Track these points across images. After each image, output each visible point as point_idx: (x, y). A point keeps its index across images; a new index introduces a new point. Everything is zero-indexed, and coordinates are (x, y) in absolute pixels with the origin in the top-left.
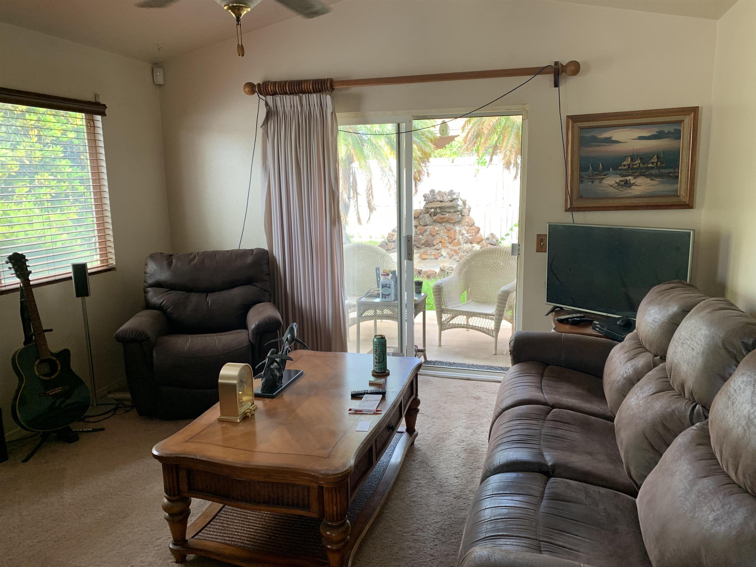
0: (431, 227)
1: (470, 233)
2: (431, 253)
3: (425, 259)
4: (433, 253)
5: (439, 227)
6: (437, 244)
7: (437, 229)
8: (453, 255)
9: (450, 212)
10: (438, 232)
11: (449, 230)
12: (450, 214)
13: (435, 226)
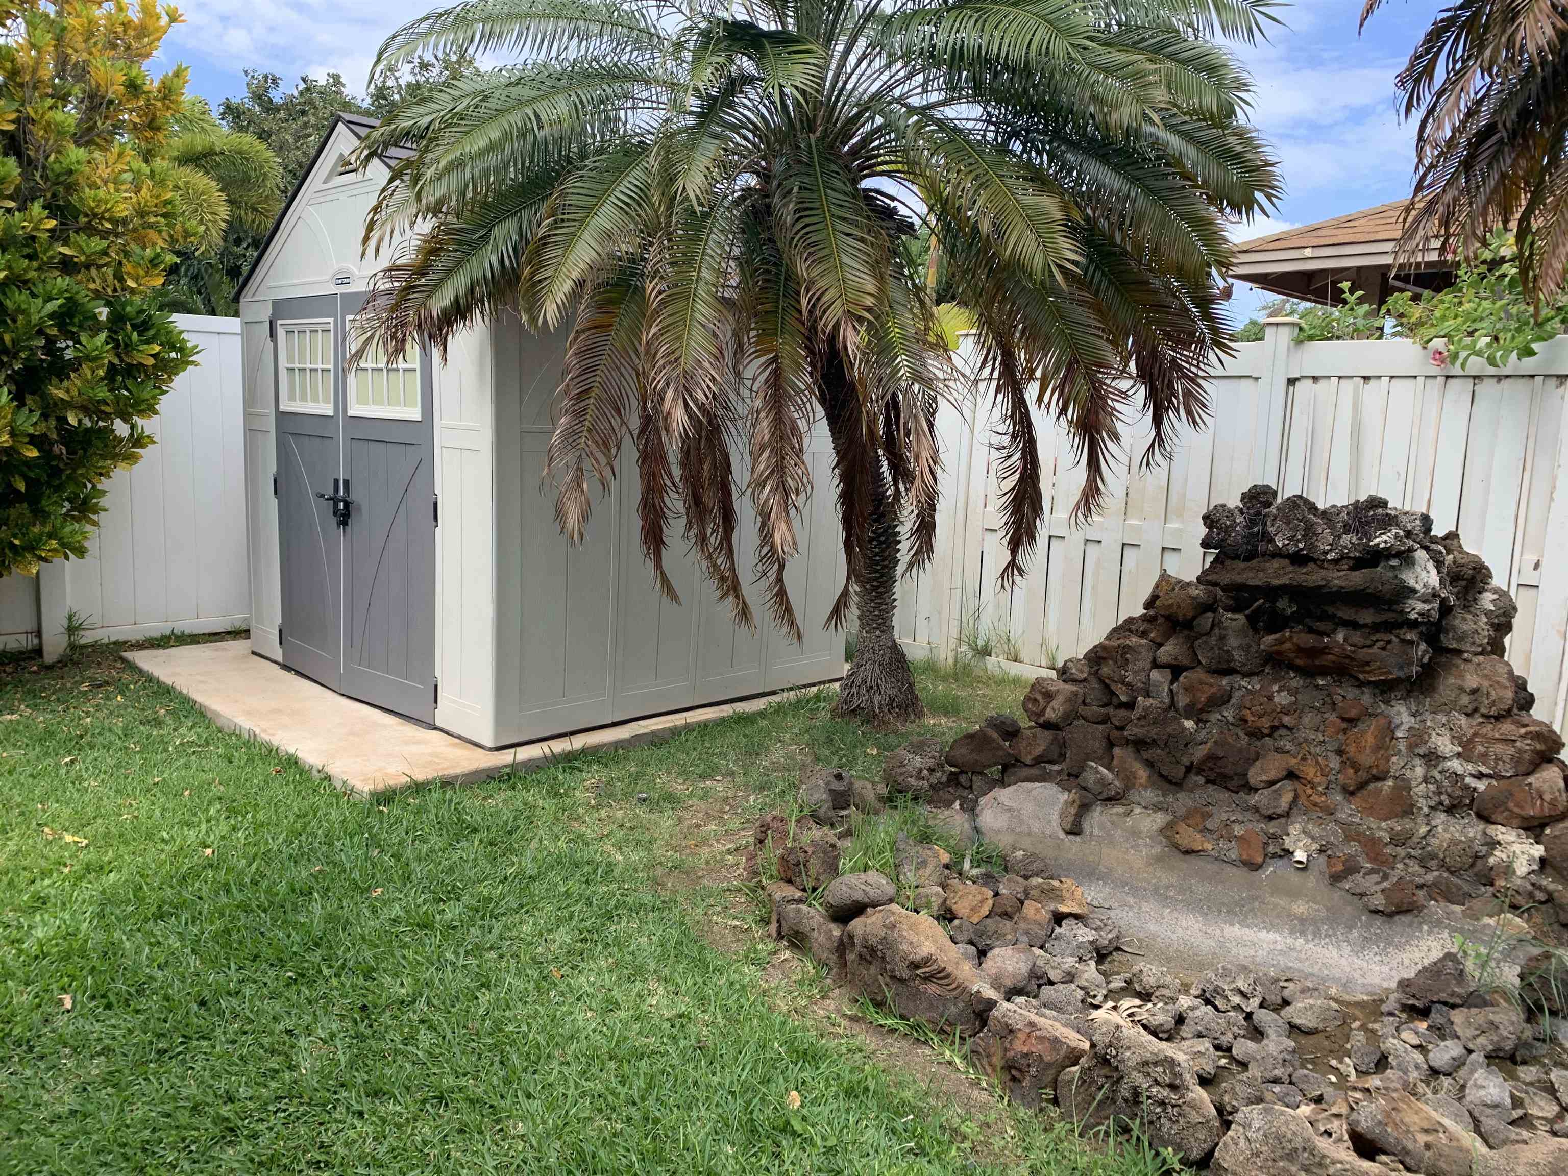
0: (1255, 684)
1: (1484, 757)
2: (1227, 825)
3: (1188, 852)
4: (1238, 830)
5: (1294, 692)
6: (1271, 783)
7: (1282, 699)
8: (1351, 869)
9: (1353, 625)
10: (1286, 720)
11: (1352, 721)
12: (1357, 637)
13: (1275, 680)
